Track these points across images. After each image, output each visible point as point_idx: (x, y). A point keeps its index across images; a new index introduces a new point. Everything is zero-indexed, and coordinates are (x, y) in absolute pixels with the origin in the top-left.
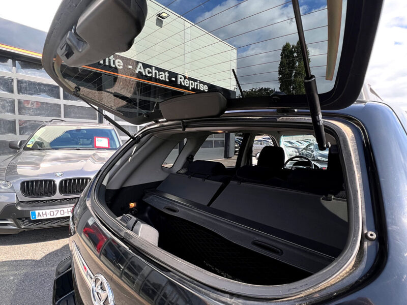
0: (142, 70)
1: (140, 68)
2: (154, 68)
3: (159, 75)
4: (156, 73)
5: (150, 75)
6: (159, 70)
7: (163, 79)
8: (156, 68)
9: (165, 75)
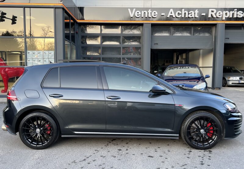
0: (173, 14)
1: (171, 13)
2: (183, 10)
3: (189, 14)
4: (185, 13)
5: (180, 16)
6: (189, 10)
7: (193, 16)
8: (186, 9)
9: (195, 13)
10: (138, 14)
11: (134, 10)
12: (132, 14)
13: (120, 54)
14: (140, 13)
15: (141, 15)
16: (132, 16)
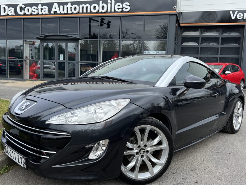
10: (240, 16)
11: (236, 12)
12: (234, 16)
13: (218, 54)
14: (242, 15)
15: (243, 17)
16: (233, 18)
